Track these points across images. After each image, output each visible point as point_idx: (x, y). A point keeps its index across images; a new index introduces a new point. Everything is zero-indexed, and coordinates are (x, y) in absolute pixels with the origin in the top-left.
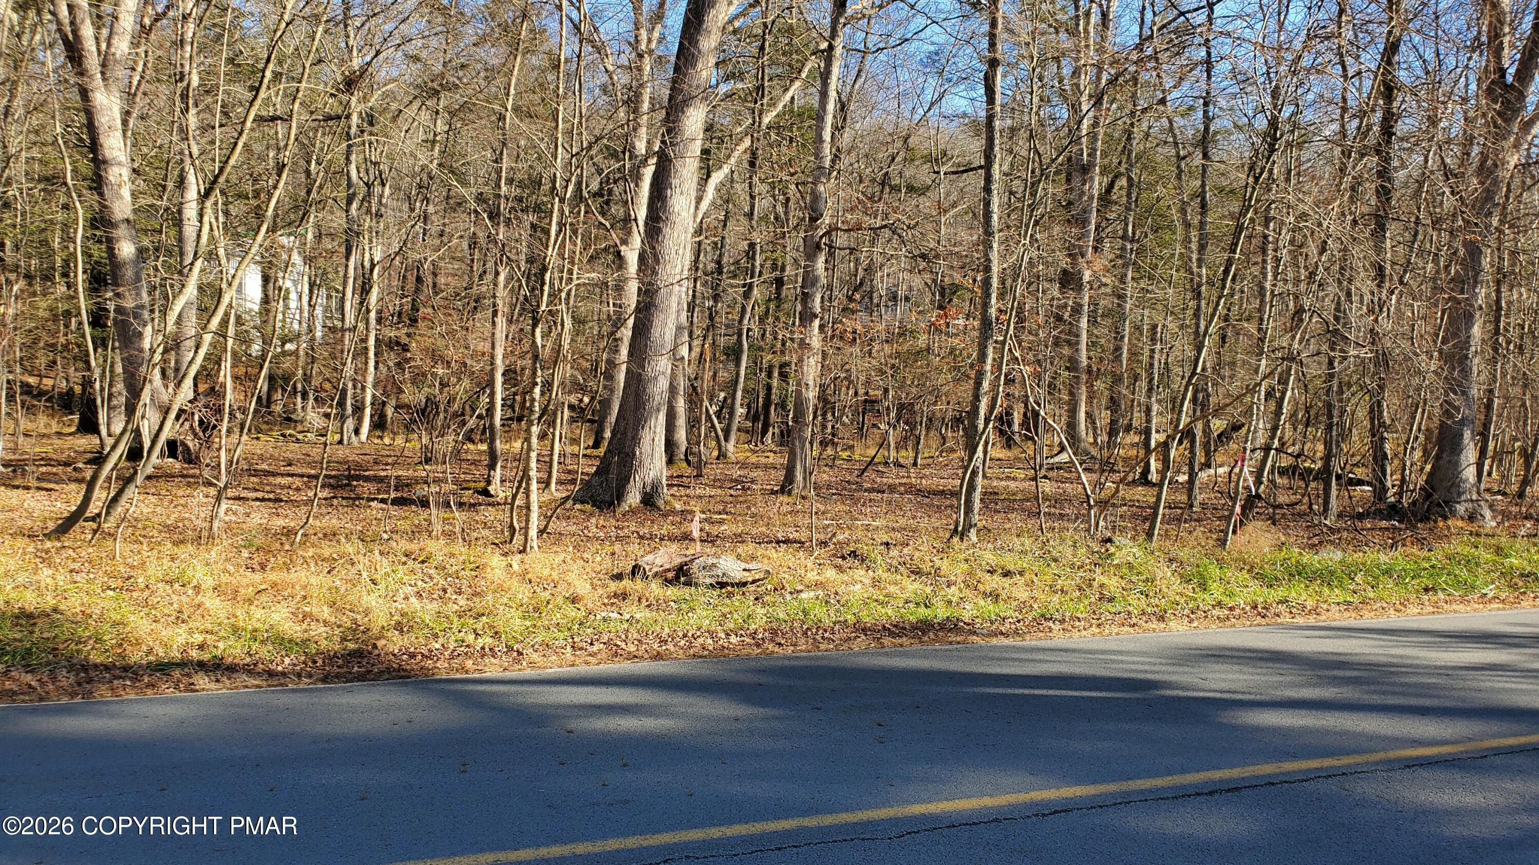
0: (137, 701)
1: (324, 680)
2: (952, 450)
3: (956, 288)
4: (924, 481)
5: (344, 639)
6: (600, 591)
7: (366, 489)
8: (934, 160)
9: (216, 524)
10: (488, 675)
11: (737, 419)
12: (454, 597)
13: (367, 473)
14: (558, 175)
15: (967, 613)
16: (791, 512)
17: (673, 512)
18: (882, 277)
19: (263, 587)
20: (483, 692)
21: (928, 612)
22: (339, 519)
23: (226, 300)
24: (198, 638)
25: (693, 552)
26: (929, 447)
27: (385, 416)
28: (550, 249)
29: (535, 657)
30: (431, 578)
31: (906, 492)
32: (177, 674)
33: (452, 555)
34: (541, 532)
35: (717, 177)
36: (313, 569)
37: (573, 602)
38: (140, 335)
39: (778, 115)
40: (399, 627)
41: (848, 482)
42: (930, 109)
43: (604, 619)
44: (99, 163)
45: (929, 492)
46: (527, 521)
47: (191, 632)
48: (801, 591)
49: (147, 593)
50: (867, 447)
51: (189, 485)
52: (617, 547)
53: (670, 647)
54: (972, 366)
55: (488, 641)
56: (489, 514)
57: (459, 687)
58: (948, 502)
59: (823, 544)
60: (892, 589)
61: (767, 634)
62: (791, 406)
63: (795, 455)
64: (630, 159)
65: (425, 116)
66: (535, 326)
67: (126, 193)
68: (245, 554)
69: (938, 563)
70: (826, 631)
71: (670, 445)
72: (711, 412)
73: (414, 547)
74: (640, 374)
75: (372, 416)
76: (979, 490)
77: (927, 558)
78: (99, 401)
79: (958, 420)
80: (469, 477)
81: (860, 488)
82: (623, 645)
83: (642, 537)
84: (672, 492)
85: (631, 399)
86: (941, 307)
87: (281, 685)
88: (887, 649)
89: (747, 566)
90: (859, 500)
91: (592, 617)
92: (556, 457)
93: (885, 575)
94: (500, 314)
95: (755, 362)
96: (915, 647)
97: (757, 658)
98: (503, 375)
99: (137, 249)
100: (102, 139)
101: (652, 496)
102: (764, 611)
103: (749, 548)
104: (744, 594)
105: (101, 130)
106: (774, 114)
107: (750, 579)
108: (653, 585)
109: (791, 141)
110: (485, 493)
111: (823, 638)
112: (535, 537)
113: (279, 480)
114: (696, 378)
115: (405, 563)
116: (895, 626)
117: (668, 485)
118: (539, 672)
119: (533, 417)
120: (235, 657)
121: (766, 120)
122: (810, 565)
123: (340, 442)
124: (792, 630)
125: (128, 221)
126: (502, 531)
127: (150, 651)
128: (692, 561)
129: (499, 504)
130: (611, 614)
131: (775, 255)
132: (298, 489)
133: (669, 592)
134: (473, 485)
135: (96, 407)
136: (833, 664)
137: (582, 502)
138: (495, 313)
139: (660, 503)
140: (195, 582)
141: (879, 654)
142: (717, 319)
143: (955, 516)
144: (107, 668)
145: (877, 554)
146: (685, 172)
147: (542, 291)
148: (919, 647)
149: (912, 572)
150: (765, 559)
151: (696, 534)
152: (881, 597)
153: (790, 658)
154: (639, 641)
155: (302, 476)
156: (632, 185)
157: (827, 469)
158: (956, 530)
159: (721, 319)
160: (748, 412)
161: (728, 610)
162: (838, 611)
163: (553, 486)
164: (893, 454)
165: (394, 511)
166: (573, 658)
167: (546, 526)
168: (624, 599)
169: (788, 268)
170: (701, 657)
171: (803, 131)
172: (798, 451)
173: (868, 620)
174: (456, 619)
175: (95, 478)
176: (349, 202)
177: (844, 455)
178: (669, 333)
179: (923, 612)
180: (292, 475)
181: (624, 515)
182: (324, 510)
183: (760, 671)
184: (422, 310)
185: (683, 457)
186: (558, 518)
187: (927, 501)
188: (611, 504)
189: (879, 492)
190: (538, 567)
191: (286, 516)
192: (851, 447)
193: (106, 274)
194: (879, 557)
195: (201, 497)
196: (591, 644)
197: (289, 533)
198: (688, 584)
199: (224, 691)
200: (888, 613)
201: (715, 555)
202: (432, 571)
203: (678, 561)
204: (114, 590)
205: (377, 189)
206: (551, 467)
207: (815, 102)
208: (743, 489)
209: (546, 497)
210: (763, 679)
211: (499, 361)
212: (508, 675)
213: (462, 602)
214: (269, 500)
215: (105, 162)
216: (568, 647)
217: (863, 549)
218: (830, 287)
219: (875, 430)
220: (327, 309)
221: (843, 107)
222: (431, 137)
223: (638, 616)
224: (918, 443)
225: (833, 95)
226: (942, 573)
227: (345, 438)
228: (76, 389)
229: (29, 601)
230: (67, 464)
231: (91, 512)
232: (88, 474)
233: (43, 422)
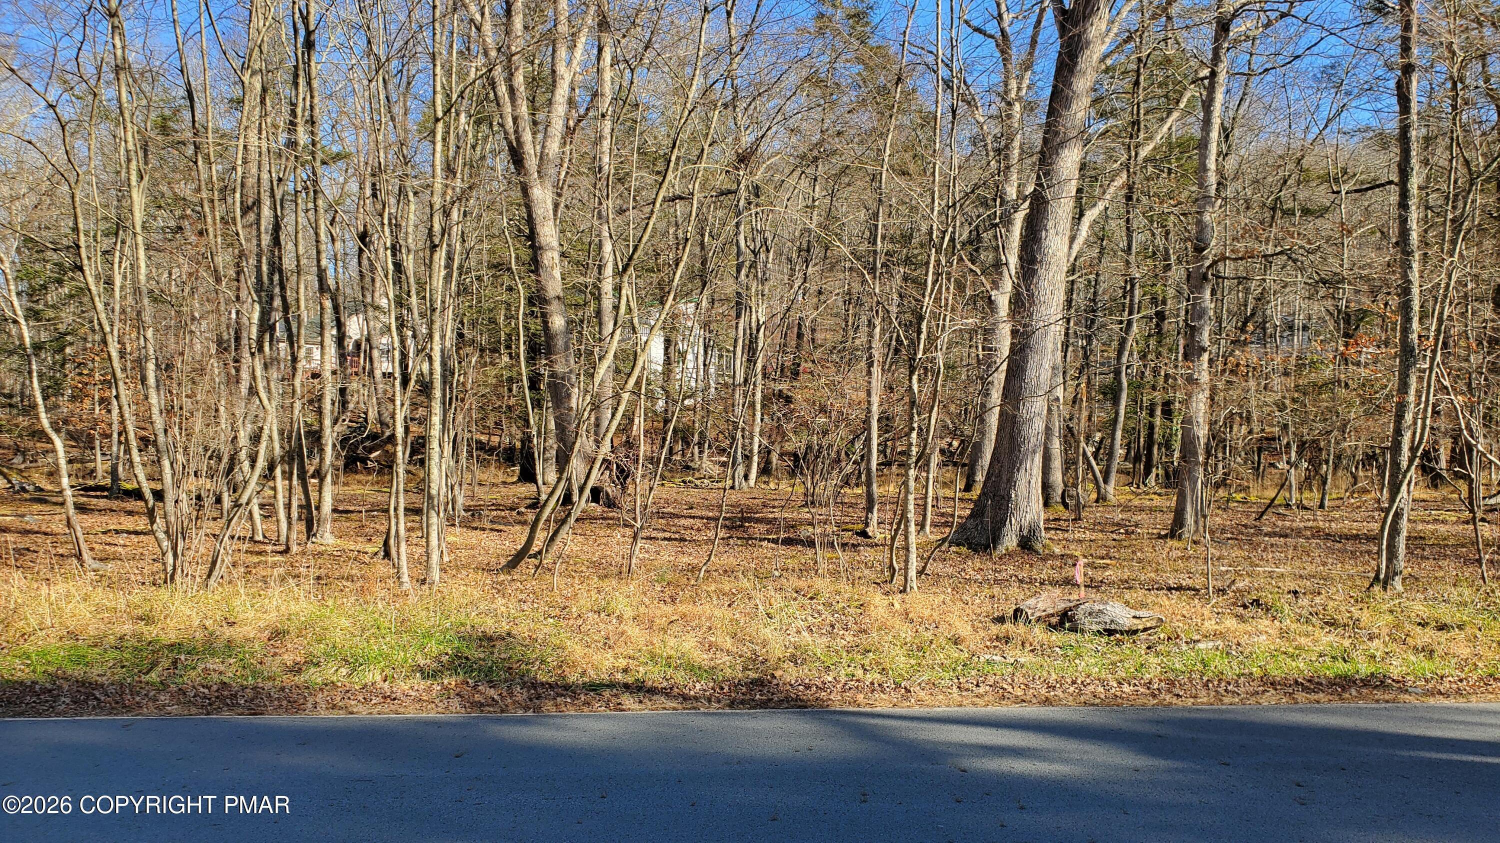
0: (576, 717)
1: (731, 705)
2: (1365, 491)
3: (1363, 314)
4: (1333, 525)
5: (746, 669)
6: (982, 633)
7: (758, 529)
8: (1331, 180)
9: (634, 561)
10: (878, 710)
11: (1117, 460)
12: (841, 633)
13: (757, 516)
14: (935, 227)
15: (1396, 669)
16: (1182, 558)
17: (1053, 556)
18: (1276, 305)
19: (674, 618)
20: (876, 725)
21: (1347, 666)
22: (735, 556)
23: (640, 364)
24: (622, 663)
25: (1076, 597)
26: (1337, 487)
27: (771, 463)
28: (927, 298)
29: (922, 694)
30: (820, 614)
31: (1313, 536)
32: (607, 693)
33: (838, 593)
34: (920, 573)
35: (1091, 215)
36: (716, 602)
37: (956, 643)
38: (569, 396)
39: (1155, 148)
40: (793, 659)
41: (1245, 526)
42: (1326, 126)
43: (988, 662)
44: (536, 250)
45: (1340, 537)
46: (906, 562)
47: (616, 657)
48: (1199, 641)
49: (580, 622)
50: (1264, 488)
51: (609, 526)
52: (996, 590)
53: (1059, 692)
54: (1388, 398)
55: (874, 676)
56: (867, 554)
57: (852, 719)
58: (1364, 548)
59: (1221, 591)
60: (1303, 641)
61: (1163, 684)
62: (1177, 446)
63: (1185, 497)
64: (1001, 205)
65: (804, 183)
66: (911, 373)
67: (557, 273)
68: (658, 588)
69: (1357, 614)
70: (1229, 683)
71: (1046, 487)
72: (1089, 454)
73: (802, 584)
74: (1016, 416)
75: (759, 463)
76: (1404, 534)
77: (1343, 609)
78: (536, 455)
79: (1370, 458)
80: (847, 519)
81: (1259, 531)
82: (1010, 689)
83: (1021, 581)
84: (1048, 536)
85: (1006, 443)
86: (1347, 335)
87: (694, 708)
88: (1301, 705)
89: (1138, 614)
90: (1259, 545)
91: (975, 659)
92: (930, 500)
93: (1294, 626)
94: (875, 364)
95: (1134, 401)
96: (1334, 704)
97: (1154, 709)
98: (879, 421)
99: (566, 322)
100: (538, 229)
101: (1029, 540)
102: (1157, 660)
103: (1138, 595)
104: (1134, 642)
105: (538, 221)
106: (1151, 147)
107: (1141, 627)
108: (1036, 630)
109: (1169, 173)
110: (864, 534)
111: (1226, 690)
112: (914, 578)
113: (683, 521)
114: (1070, 419)
115: (795, 599)
116: (1309, 681)
117: (1045, 529)
118: (927, 710)
119: (910, 462)
120: (654, 681)
121: (1144, 153)
122: (1207, 614)
123: (732, 488)
124: (1191, 682)
125: (558, 298)
126: (882, 571)
127: (584, 673)
128: (1077, 606)
129: (877, 545)
130: (994, 657)
131: (1155, 289)
132: (699, 530)
133: (1054, 638)
134: (850, 526)
135: (534, 459)
137: (958, 545)
138: (870, 365)
139: (1038, 547)
140: (618, 613)
141: (1292, 710)
142: (1092, 358)
143: (1373, 563)
144: (551, 686)
145: (1284, 602)
146: (1060, 212)
147: (919, 339)
148: (1339, 704)
149: (1326, 623)
150: (1156, 607)
151: (1080, 579)
152: (1291, 650)
153: (1190, 710)
154: (1026, 685)
155: (702, 518)
156: (1003, 230)
157: (1220, 512)
158: (1377, 578)
159: (1096, 357)
160: (1128, 453)
161: (1118, 658)
162: (1241, 663)
163: (928, 528)
164: (1295, 495)
165: (782, 550)
166: (960, 699)
167: (924, 568)
168: (1007, 642)
169: (1169, 302)
170: (1093, 705)
171: (1183, 162)
172: (1188, 492)
173: (1275, 673)
174: (845, 654)
175: (537, 520)
176: (739, 269)
177: (1239, 496)
178: (1045, 374)
179: (1341, 667)
180: (694, 517)
181: (1000, 558)
182: (722, 549)
183: (1159, 722)
184: (803, 364)
185: (1059, 499)
186: (934, 560)
187: (1338, 546)
188: (987, 547)
189: (1281, 536)
190: (918, 607)
191: (690, 554)
192: (1245, 489)
193: (540, 344)
194: (1286, 607)
195: (619, 537)
196: (977, 686)
197: (693, 569)
198: (1074, 629)
199: (646, 711)
200: (1300, 667)
201: (1101, 601)
202: (821, 608)
203: (1062, 606)
204: (553, 617)
205: (763, 256)
206: (925, 509)
207: (1196, 132)
208: (1127, 532)
209: (922, 539)
211: (875, 408)
212: (898, 711)
213: (849, 638)
214: (676, 539)
215: (541, 248)
216: (954, 687)
217: (1268, 598)
218: (1219, 320)
219: (1274, 471)
220: (719, 367)
221: (1226, 133)
222: (810, 203)
223: (1022, 660)
224: (1324, 483)
225: (1216, 122)
226: (1362, 625)
227: (737, 483)
228: (518, 445)
229: (489, 625)
230: (512, 509)
231: (534, 549)
232: (531, 517)
233: (493, 474)
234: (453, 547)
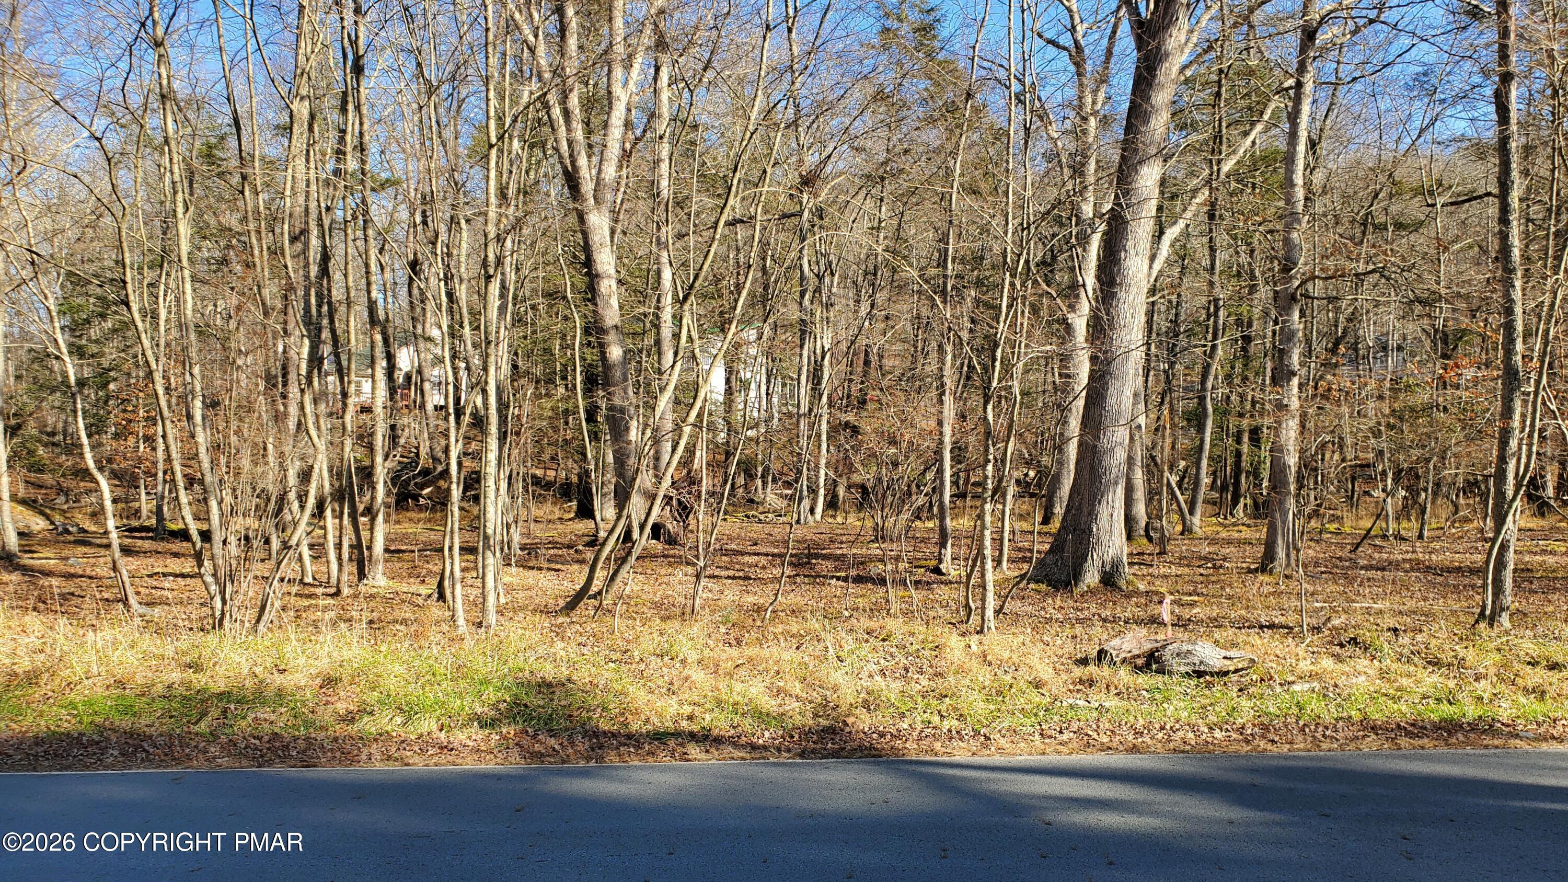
0: (640, 768)
1: (802, 755)
2: (1467, 520)
3: (1462, 333)
4: (1434, 557)
5: (816, 716)
6: (1064, 676)
7: (825, 566)
8: (1425, 192)
9: (698, 601)
10: (957, 759)
11: (1203, 489)
12: (916, 676)
13: (824, 552)
14: (1009, 250)
15: (1505, 711)
16: (1273, 594)
17: (1137, 593)
18: (1369, 326)
19: (740, 662)
20: (954, 777)
21: (1453, 709)
22: (802, 595)
23: (701, 396)
24: (687, 710)
25: (1163, 637)
26: (1437, 517)
27: (837, 496)
28: (1002, 324)
29: (1003, 742)
30: (893, 657)
31: (1412, 569)
32: (672, 743)
33: (912, 634)
34: (998, 612)
35: (1172, 233)
36: (783, 645)
37: (1037, 687)
38: (627, 429)
39: (1238, 163)
40: (866, 705)
41: (1340, 559)
42: (1419, 136)
43: (1071, 707)
44: (592, 278)
45: (1442, 569)
46: (983, 600)
47: (681, 704)
48: (1293, 682)
49: (642, 666)
50: (1358, 518)
51: (670, 564)
52: (1078, 630)
53: (1147, 739)
54: (1489, 422)
55: (953, 723)
56: (943, 592)
57: (930, 770)
58: (1467, 581)
59: (1316, 629)
60: (1404, 682)
61: (1256, 729)
62: (1266, 474)
63: (1275, 529)
64: (1077, 225)
65: (870, 204)
66: (986, 403)
67: (615, 303)
68: (723, 630)
69: (1462, 653)
70: (1327, 728)
71: (1129, 520)
72: (1173, 484)
73: (873, 624)
74: (1096, 446)
75: (825, 496)
76: (1511, 566)
77: (1447, 647)
78: (594, 490)
79: (1471, 486)
80: (919, 555)
81: (1354, 564)
82: (1095, 735)
83: (1104, 620)
84: (1132, 571)
85: (1086, 473)
86: (1445, 356)
87: (764, 758)
88: (1404, 752)
89: (1228, 654)
90: (1355, 579)
91: (1058, 703)
92: (1006, 534)
93: (1395, 666)
94: (947, 393)
95: (1220, 427)
96: (1440, 750)
97: (1247, 756)
98: (951, 451)
99: (625, 352)
100: (595, 255)
101: (1112, 575)
102: (1250, 704)
103: (1228, 634)
104: (1225, 684)
105: (594, 248)
106: (1234, 161)
107: (1232, 668)
108: (1122, 672)
109: (1254, 188)
110: (937, 571)
111: (1324, 736)
112: (992, 618)
113: (747, 559)
114: (1153, 448)
115: (867, 641)
116: (1413, 725)
117: (1129, 563)
118: (1008, 758)
119: (986, 495)
120: (720, 729)
121: (1226, 167)
122: (1302, 653)
123: (798, 522)
124: (1286, 726)
125: (616, 327)
126: (958, 611)
127: (647, 721)
128: (1164, 647)
129: (951, 582)
130: (1078, 702)
131: (1240, 310)
132: (764, 568)
133: (1140, 680)
134: (923, 563)
135: (591, 495)
136: (1339, 766)
137: (1037, 582)
138: (942, 393)
139: (1122, 583)
140: (681, 656)
141: (1395, 757)
142: (1174, 382)
143: (1478, 598)
144: (614, 735)
145: (1383, 641)
146: (1140, 232)
147: (993, 367)
148: (1445, 750)
149: (1429, 663)
150: (1248, 647)
151: (1167, 617)
152: (1392, 691)
153: (1286, 758)
154: (1112, 731)
155: (767, 555)
156: (1079, 251)
157: (1312, 544)
158: (1482, 614)
159: (1179, 381)
160: (1214, 481)
161: (1208, 701)
162: (1339, 705)
163: (1005, 564)
164: (1392, 525)
165: (853, 588)
166: (1043, 747)
167: (1002, 607)
168: (1091, 686)
169: (1255, 323)
170: (1183, 752)
171: (1268, 176)
172: (1279, 524)
173: (1377, 716)
174: (920, 699)
175: (596, 560)
176: (802, 294)
177: (1332, 527)
178: (1127, 402)
179: (1446, 710)
180: (758, 554)
181: (1082, 596)
182: (788, 588)
183: (1254, 770)
184: (870, 393)
185: (1142, 533)
186: (1013, 598)
187: (1439, 579)
188: (1067, 584)
189: (1378, 569)
190: (997, 649)
191: (755, 593)
192: (1339, 519)
193: (597, 375)
194: (1386, 645)
195: (681, 576)
196: (1061, 732)
197: (759, 609)
198: (1161, 671)
199: (713, 761)
200: (1403, 710)
201: (1190, 641)
202: (893, 650)
203: (1148, 646)
204: (614, 662)
205: (827, 280)
206: (1002, 544)
207: (1282, 144)
208: (1214, 567)
209: (999, 577)
210: (1258, 780)
211: (947, 439)
212: (977, 760)
213: (924, 682)
214: (740, 578)
215: (597, 276)
216: (1037, 734)
217: (1366, 636)
218: (1308, 342)
219: (1368, 499)
220: (783, 396)
221: (1313, 145)
222: (876, 224)
223: (1107, 704)
224: (1423, 512)
225: (1303, 134)
226: (1468, 664)
227: (803, 517)
228: (575, 479)
229: (549, 671)
230: (569, 547)
231: (594, 589)
232: (589, 555)
233: (549, 510)
234: (509, 589)
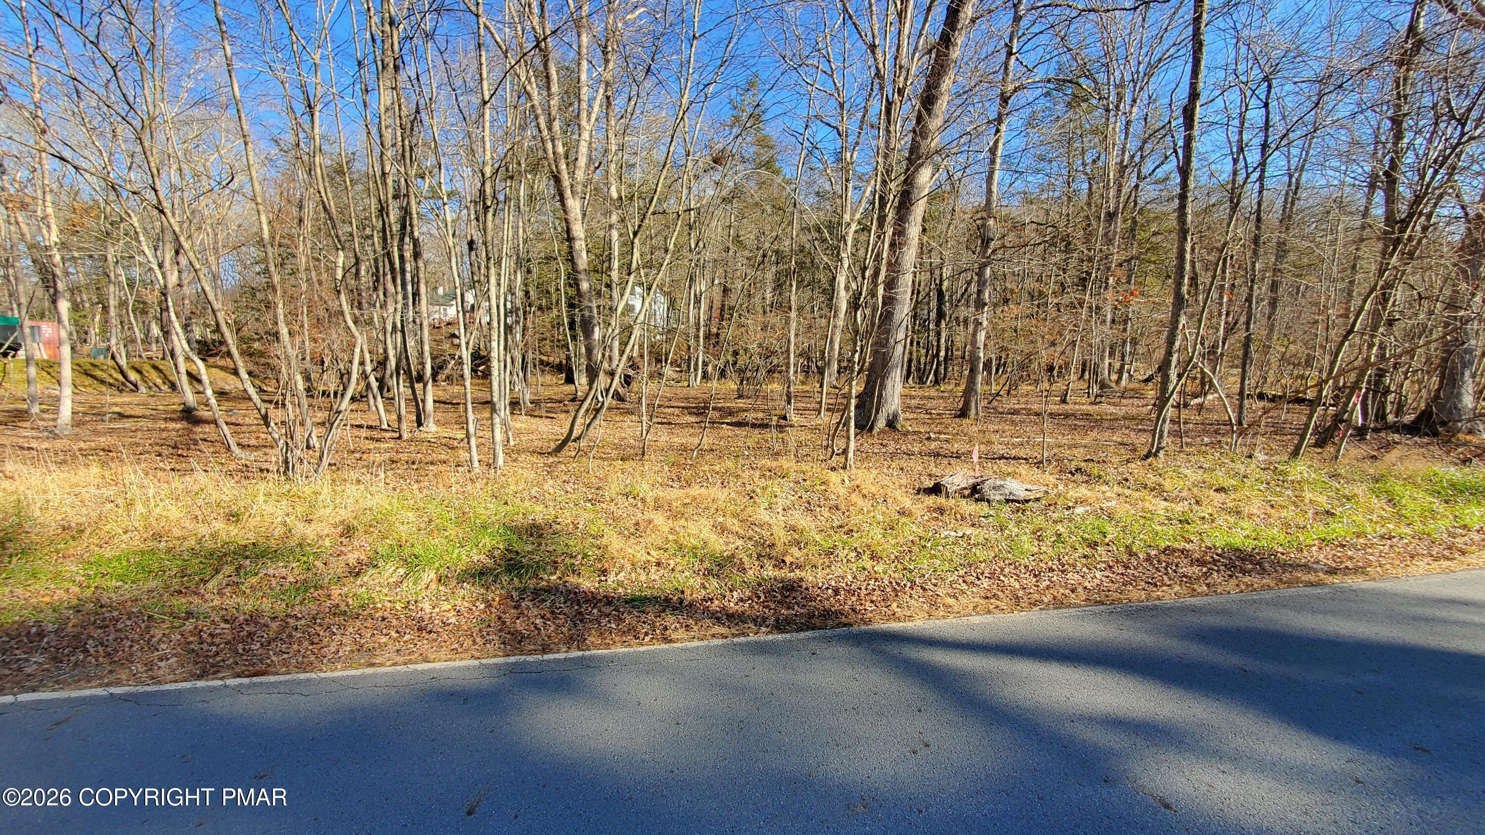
5: (760, 556)
7: (715, 415)
17: (909, 432)
29: (941, 595)
32: (650, 611)
38: (593, 331)
40: (796, 543)
43: (946, 537)
46: (847, 447)
48: (1073, 507)
49: (612, 505)
51: (621, 414)
53: (1048, 582)
67: (584, 255)
68: (666, 468)
69: (1156, 480)
77: (1144, 475)
87: (743, 634)
89: (1030, 488)
91: (937, 535)
93: (1126, 491)
99: (590, 285)
100: (573, 226)
101: (893, 421)
102: (1064, 529)
104: (1029, 509)
107: (1033, 498)
108: (956, 500)
111: (1177, 574)
112: (852, 458)
113: (667, 410)
117: (903, 413)
122: (1051, 480)
125: (586, 270)
128: (983, 482)
130: (950, 533)
135: (573, 371)
139: (899, 426)
144: (594, 597)
158: (1153, 451)
174: (835, 535)
175: (577, 412)
181: (875, 435)
188: (870, 427)
193: (575, 301)
197: (686, 449)
198: (981, 499)
199: (696, 642)
201: (1001, 478)
203: (971, 481)
204: (591, 501)
215: (574, 239)
217: (1084, 466)
223: (968, 533)
227: (691, 383)
228: (564, 362)
230: (560, 402)
231: (575, 434)
232: (572, 408)
233: (549, 378)
234: (519, 433)
